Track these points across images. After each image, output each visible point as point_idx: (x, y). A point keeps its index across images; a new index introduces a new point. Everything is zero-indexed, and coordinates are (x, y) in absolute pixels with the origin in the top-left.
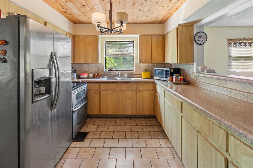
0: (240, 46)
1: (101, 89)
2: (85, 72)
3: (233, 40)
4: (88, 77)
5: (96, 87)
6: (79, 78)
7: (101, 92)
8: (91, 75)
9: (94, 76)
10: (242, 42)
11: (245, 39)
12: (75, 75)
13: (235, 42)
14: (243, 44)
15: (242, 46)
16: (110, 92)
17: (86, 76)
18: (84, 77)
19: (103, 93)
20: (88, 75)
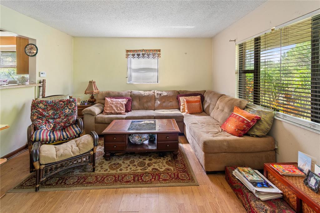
0: (139, 57)
3: (131, 51)
10: (141, 53)
11: (143, 50)
13: (133, 53)
14: (141, 56)
15: (140, 57)
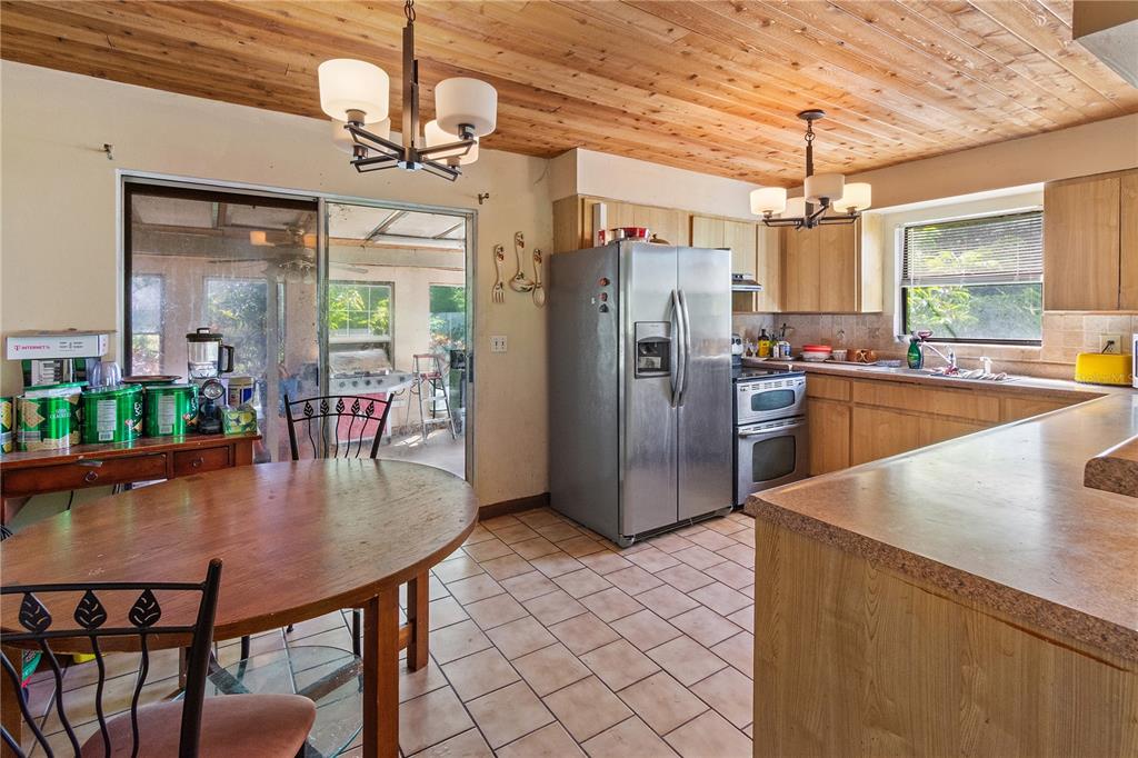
1: (856, 400)
2: (826, 342)
4: (832, 358)
5: (839, 390)
6: (800, 359)
7: (855, 410)
8: (840, 353)
9: (849, 358)
12: (788, 349)
16: (887, 415)
17: (823, 355)
18: (814, 358)
19: (863, 417)
20: (831, 352)
